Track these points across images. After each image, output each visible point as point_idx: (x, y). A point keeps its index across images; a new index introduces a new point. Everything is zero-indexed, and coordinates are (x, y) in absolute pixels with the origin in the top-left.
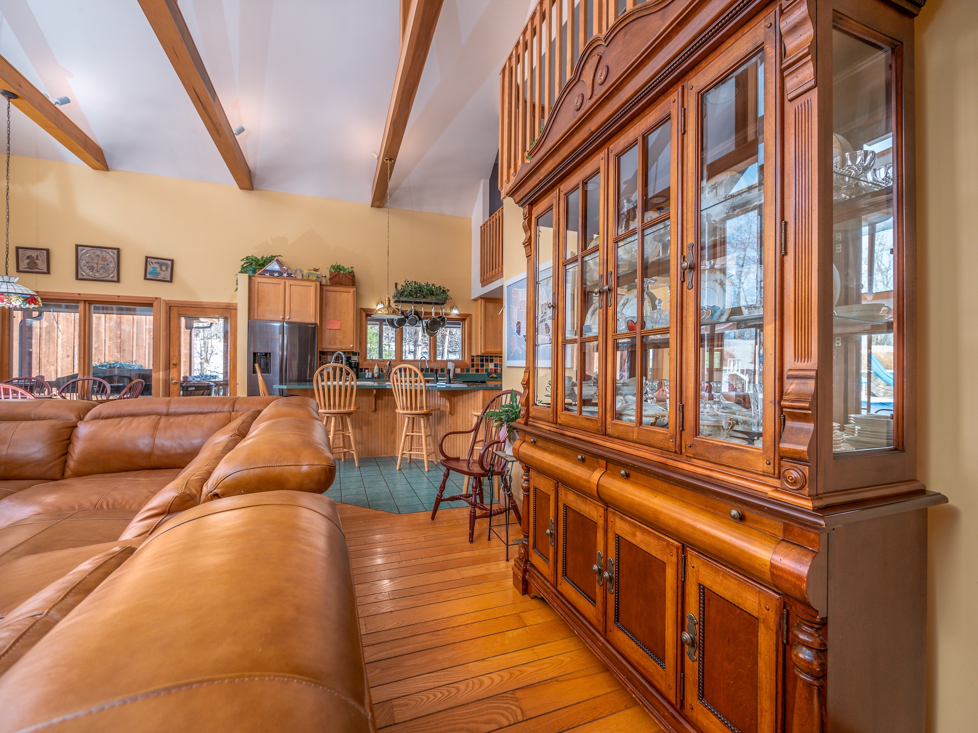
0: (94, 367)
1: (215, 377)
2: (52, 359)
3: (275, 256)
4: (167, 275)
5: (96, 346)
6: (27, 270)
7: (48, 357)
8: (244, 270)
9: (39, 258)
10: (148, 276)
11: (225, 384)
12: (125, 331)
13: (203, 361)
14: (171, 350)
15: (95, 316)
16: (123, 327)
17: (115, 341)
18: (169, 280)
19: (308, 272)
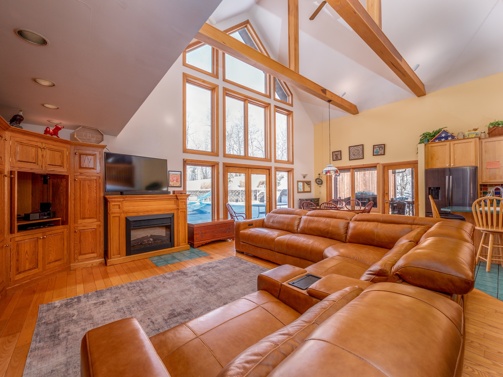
0: (356, 194)
1: (407, 199)
2: (343, 190)
3: (442, 129)
4: (382, 152)
5: (357, 184)
6: (335, 159)
7: (342, 189)
8: (421, 142)
9: (339, 154)
10: (375, 154)
11: (413, 203)
12: (367, 177)
13: (402, 188)
14: (385, 187)
15: (356, 173)
16: (366, 176)
17: (363, 182)
18: (383, 154)
19: (468, 133)
